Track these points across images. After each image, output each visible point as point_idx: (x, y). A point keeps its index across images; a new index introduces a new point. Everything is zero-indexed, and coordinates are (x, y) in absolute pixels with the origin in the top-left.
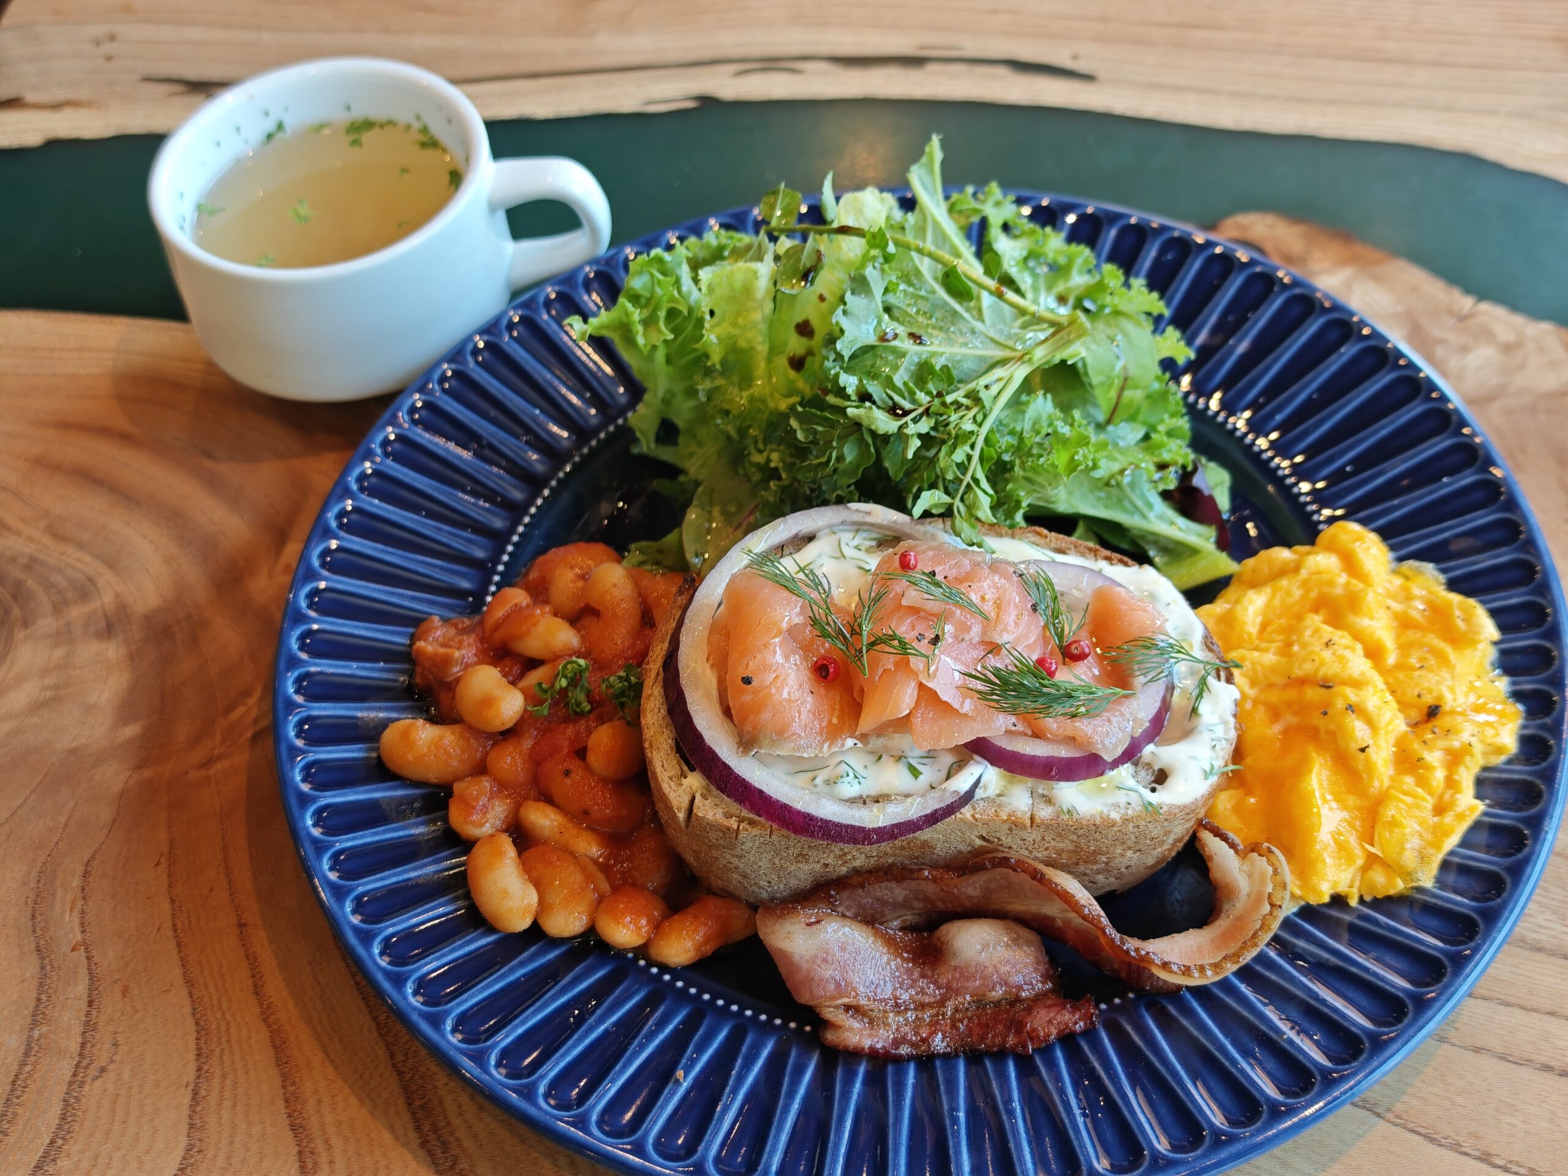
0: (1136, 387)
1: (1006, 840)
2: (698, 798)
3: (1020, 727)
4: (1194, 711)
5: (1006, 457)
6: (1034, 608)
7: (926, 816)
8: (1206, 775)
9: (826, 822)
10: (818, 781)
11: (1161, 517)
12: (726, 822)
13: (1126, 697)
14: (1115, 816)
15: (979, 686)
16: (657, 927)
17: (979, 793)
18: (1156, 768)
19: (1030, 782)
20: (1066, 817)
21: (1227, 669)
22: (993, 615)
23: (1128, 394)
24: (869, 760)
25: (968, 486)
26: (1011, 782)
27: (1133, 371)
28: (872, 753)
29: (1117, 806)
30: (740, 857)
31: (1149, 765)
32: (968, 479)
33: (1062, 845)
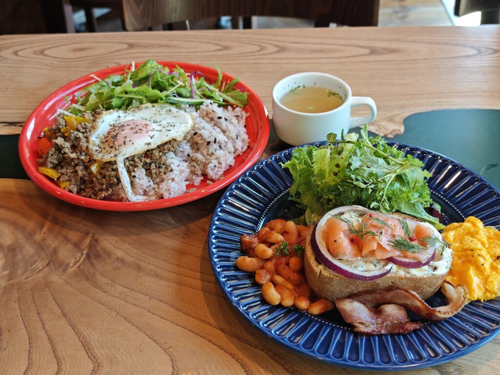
0: (419, 183)
1: (398, 283)
2: (323, 270)
3: (402, 255)
4: (442, 254)
5: (390, 196)
6: (403, 228)
7: (380, 275)
8: (446, 268)
9: (356, 275)
10: (352, 267)
11: (425, 215)
12: (330, 276)
13: (426, 249)
14: (425, 276)
15: (392, 244)
16: (310, 305)
17: (392, 271)
18: (434, 266)
19: (403, 268)
20: (413, 277)
21: (448, 245)
22: (394, 228)
23: (417, 184)
24: (364, 263)
25: (383, 201)
26: (399, 268)
27: (418, 179)
28: (364, 261)
29: (425, 275)
30: (332, 286)
31: (432, 266)
32: (383, 199)
33: (412, 285)
